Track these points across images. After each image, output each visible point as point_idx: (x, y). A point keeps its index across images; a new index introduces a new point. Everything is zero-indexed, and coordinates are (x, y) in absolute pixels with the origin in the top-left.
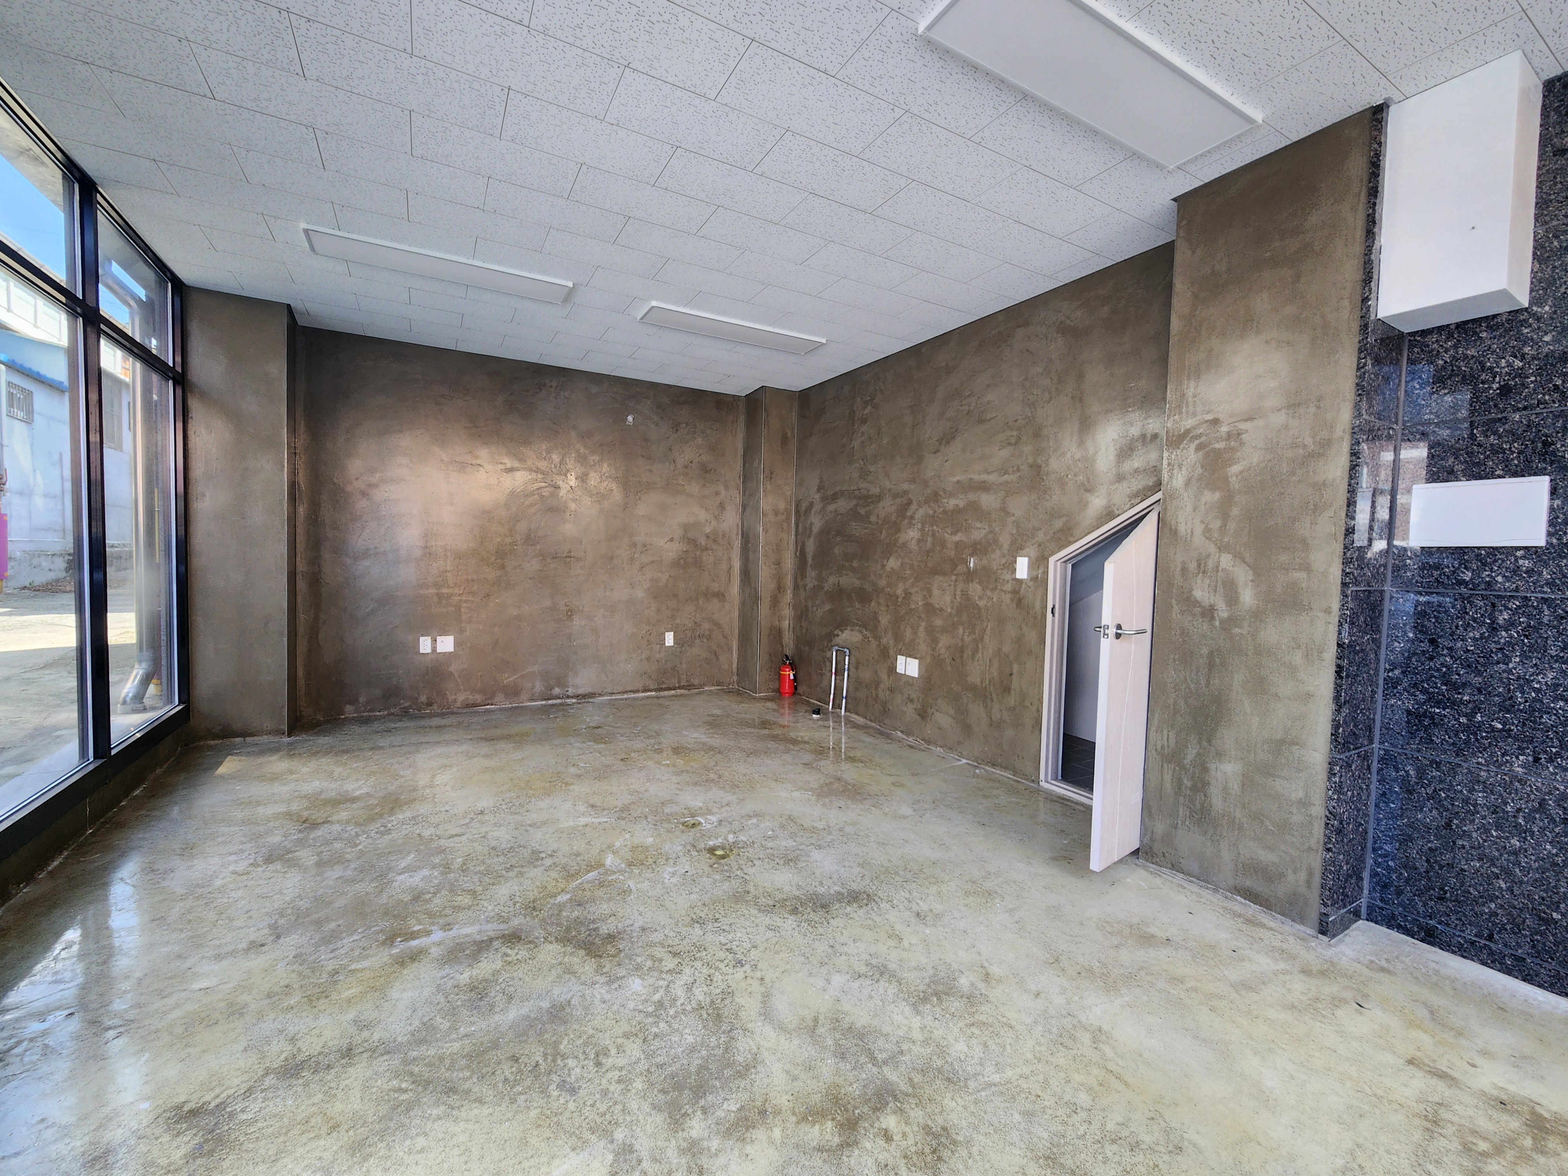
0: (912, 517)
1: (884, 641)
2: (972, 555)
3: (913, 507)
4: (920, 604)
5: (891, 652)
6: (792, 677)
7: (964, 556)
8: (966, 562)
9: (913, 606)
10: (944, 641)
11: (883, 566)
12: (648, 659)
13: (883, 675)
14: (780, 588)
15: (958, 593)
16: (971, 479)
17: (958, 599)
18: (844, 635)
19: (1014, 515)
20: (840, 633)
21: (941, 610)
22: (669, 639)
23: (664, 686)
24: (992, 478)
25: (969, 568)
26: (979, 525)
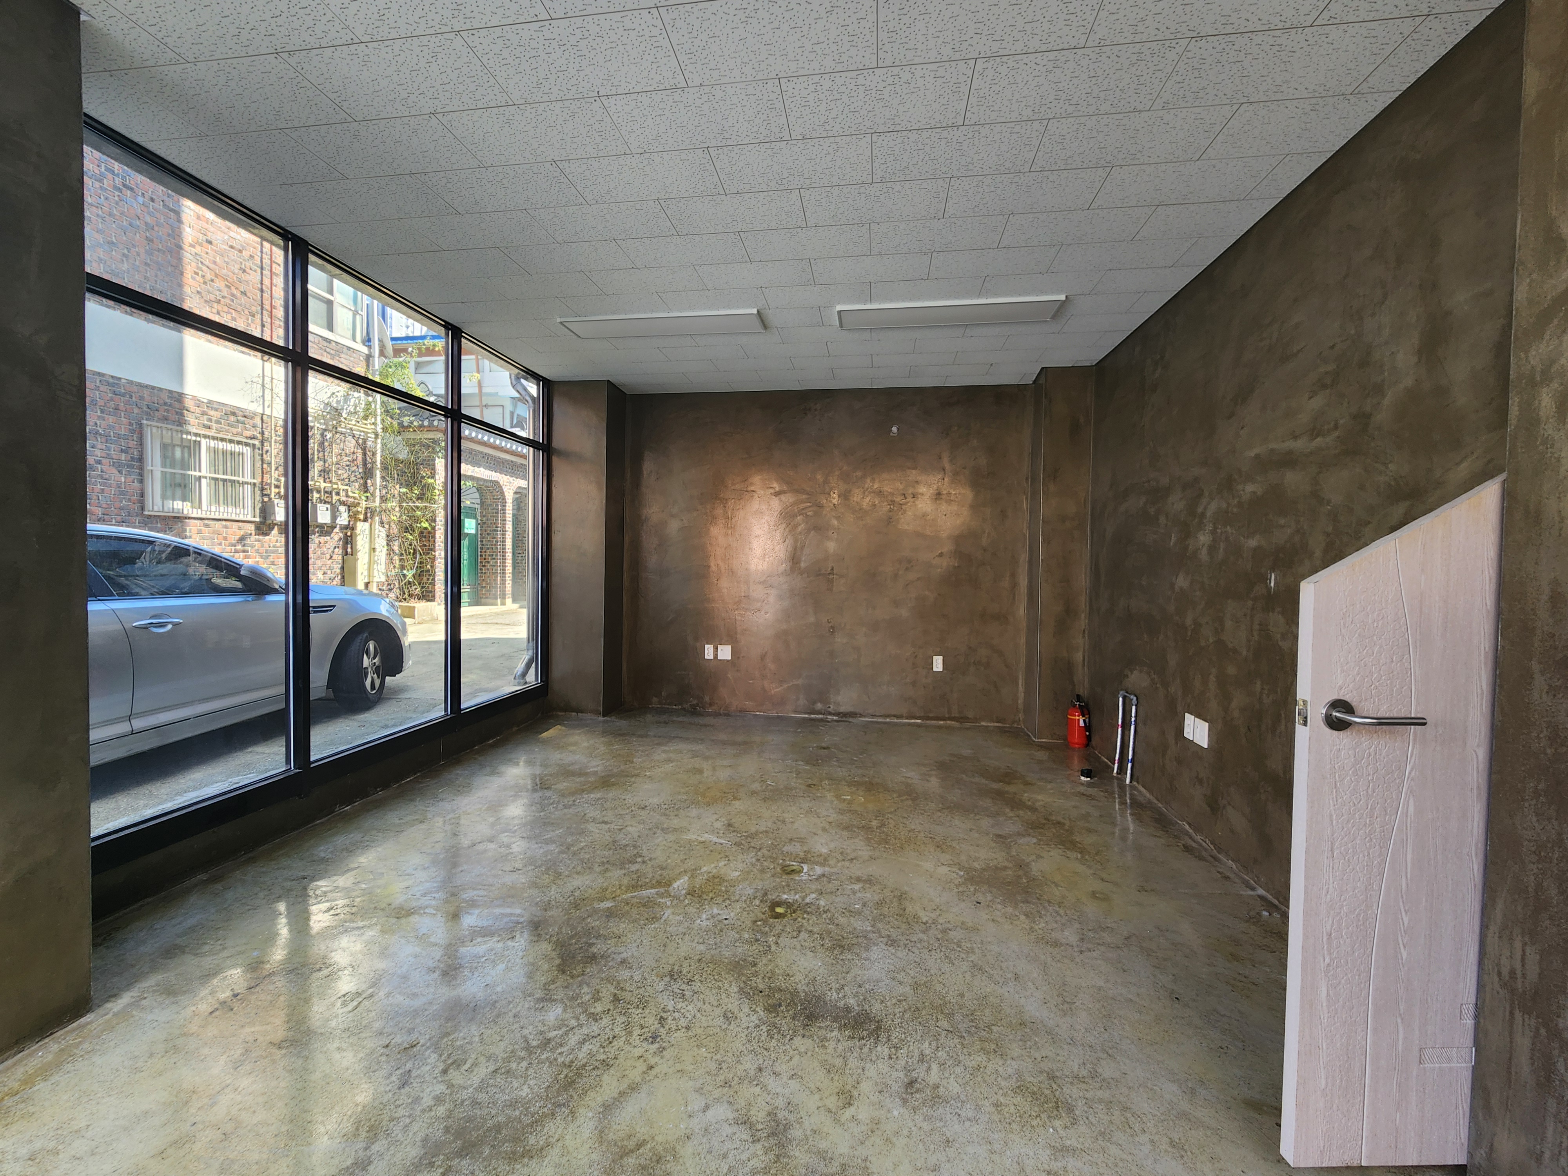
0: (1203, 515)
1: (1172, 690)
2: (1273, 569)
3: (1204, 501)
4: (1211, 640)
5: (1179, 708)
6: (1082, 724)
7: (1263, 570)
8: (1265, 579)
9: (1203, 643)
10: (1239, 699)
11: (1172, 585)
12: (914, 683)
13: (1171, 741)
14: (1069, 611)
15: (1256, 627)
16: (1272, 450)
17: (1256, 638)
18: (1133, 676)
19: (1329, 502)
20: (1129, 673)
21: (1235, 651)
22: (938, 663)
23: (931, 715)
24: (1299, 445)
25: (1268, 588)
26: (1282, 521)
